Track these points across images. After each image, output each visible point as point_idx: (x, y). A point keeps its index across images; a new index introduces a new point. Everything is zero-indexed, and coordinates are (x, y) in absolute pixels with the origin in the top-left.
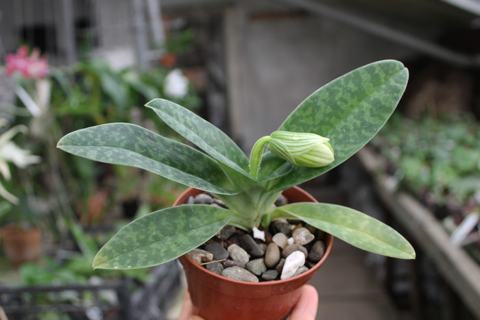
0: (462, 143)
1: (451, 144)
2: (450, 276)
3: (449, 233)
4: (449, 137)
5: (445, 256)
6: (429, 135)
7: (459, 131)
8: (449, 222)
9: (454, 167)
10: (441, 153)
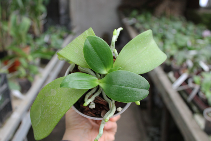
0: (180, 31)
1: (174, 31)
2: (169, 106)
3: (172, 82)
4: (173, 28)
5: (168, 95)
6: (165, 26)
7: (179, 25)
8: (171, 75)
9: (176, 44)
10: (170, 36)
